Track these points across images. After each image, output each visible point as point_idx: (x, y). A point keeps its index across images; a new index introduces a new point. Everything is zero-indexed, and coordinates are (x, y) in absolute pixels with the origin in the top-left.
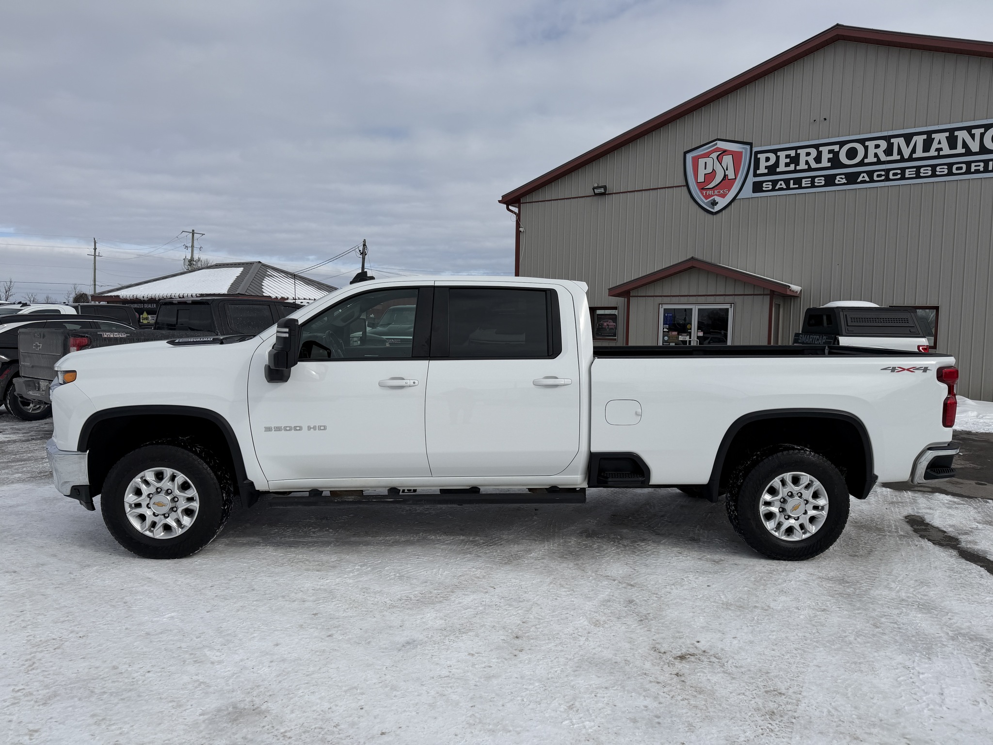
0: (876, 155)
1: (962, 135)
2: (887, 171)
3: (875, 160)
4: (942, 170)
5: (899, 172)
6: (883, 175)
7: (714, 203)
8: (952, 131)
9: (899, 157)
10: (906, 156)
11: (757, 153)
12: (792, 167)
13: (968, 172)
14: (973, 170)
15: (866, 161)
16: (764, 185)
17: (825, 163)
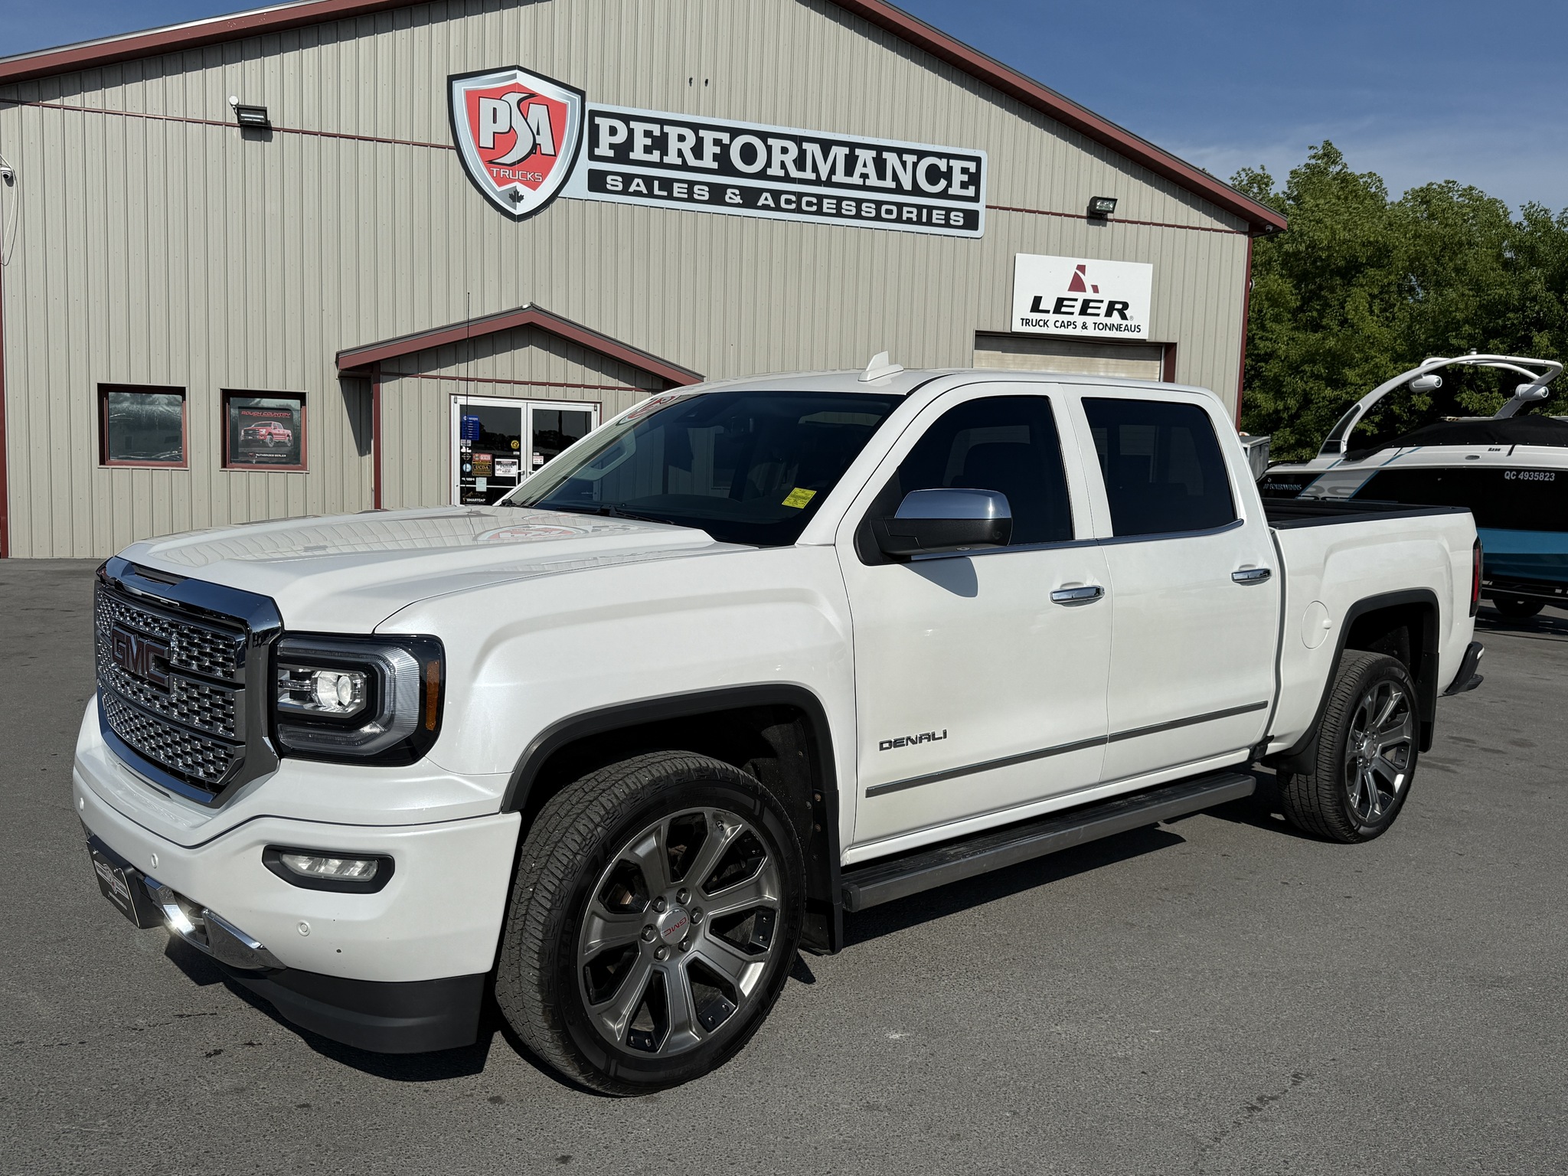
0: (783, 165)
1: (891, 159)
2: (800, 195)
3: (782, 173)
4: (868, 210)
5: (815, 200)
6: (794, 202)
7: (516, 197)
8: (880, 149)
9: (813, 177)
10: (824, 178)
11: (594, 114)
12: (655, 156)
13: (899, 220)
14: (904, 218)
15: (769, 172)
16: (609, 178)
17: (709, 162)
